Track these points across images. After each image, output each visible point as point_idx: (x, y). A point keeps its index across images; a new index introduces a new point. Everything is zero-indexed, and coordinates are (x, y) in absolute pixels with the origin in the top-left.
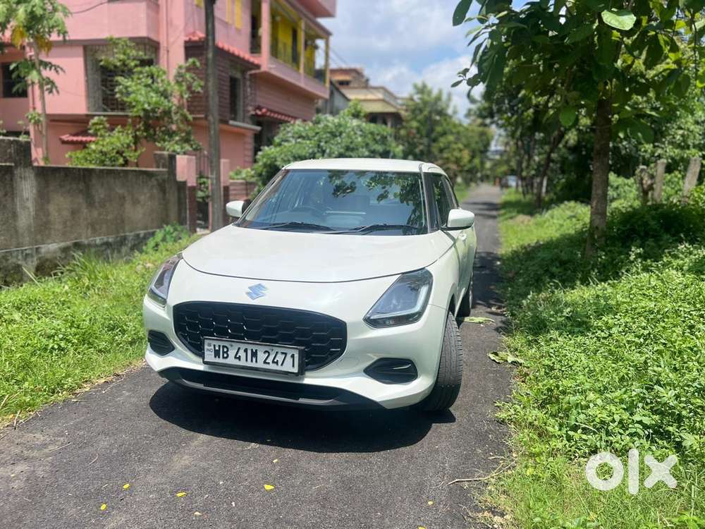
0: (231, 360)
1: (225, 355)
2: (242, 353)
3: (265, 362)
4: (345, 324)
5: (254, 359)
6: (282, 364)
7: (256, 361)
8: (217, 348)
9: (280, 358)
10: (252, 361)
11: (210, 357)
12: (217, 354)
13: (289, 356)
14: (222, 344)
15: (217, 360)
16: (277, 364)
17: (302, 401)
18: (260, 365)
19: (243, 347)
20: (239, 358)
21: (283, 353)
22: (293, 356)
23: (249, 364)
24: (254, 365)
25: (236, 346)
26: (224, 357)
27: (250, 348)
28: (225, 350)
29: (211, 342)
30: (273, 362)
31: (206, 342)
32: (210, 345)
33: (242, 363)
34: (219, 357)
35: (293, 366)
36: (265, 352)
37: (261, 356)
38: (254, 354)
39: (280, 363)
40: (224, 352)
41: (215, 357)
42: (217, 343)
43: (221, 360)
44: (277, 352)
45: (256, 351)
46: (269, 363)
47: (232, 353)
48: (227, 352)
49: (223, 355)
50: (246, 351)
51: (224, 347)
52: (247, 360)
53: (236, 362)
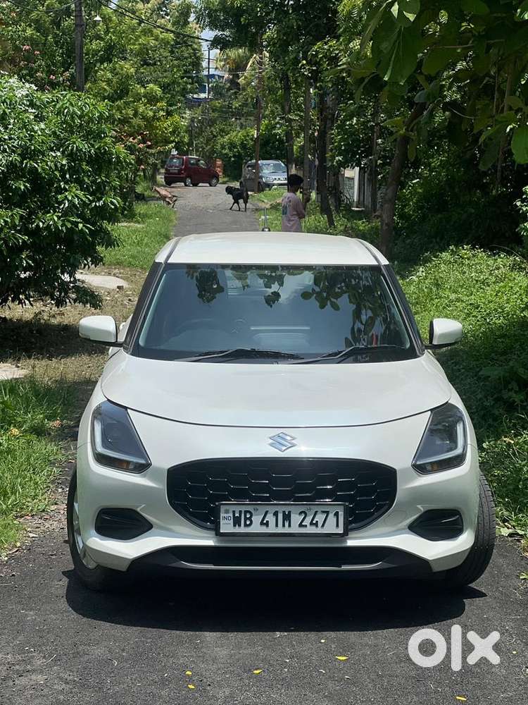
0: (256, 528)
1: (248, 523)
2: (270, 518)
3: (301, 525)
4: (395, 470)
5: (287, 524)
6: (323, 525)
7: (290, 526)
8: (237, 515)
9: (320, 518)
10: (284, 526)
11: (227, 526)
12: (237, 522)
13: (331, 516)
14: (243, 508)
15: (237, 530)
16: (317, 526)
17: (344, 567)
18: (295, 529)
19: (272, 509)
20: (267, 524)
21: (323, 512)
22: (337, 514)
23: (280, 530)
24: (287, 530)
25: (263, 509)
26: (246, 525)
27: (280, 509)
28: (248, 516)
29: (227, 507)
30: (311, 524)
31: (223, 509)
32: (227, 512)
33: (272, 529)
34: (240, 525)
35: (337, 526)
36: (301, 513)
37: (296, 518)
38: (287, 517)
39: (320, 524)
40: (246, 519)
41: (235, 526)
42: (237, 509)
43: (242, 530)
44: (316, 512)
45: (290, 512)
46: (306, 526)
47: (257, 519)
48: (250, 519)
49: (245, 522)
50: (276, 514)
51: (246, 512)
52: (277, 525)
53: (264, 530)
